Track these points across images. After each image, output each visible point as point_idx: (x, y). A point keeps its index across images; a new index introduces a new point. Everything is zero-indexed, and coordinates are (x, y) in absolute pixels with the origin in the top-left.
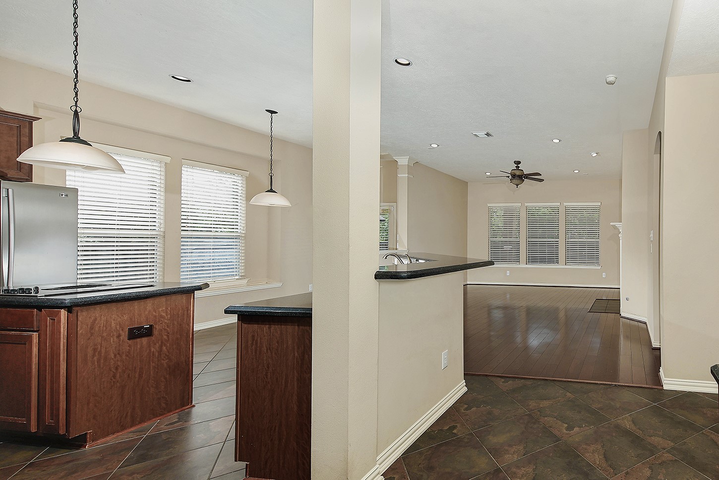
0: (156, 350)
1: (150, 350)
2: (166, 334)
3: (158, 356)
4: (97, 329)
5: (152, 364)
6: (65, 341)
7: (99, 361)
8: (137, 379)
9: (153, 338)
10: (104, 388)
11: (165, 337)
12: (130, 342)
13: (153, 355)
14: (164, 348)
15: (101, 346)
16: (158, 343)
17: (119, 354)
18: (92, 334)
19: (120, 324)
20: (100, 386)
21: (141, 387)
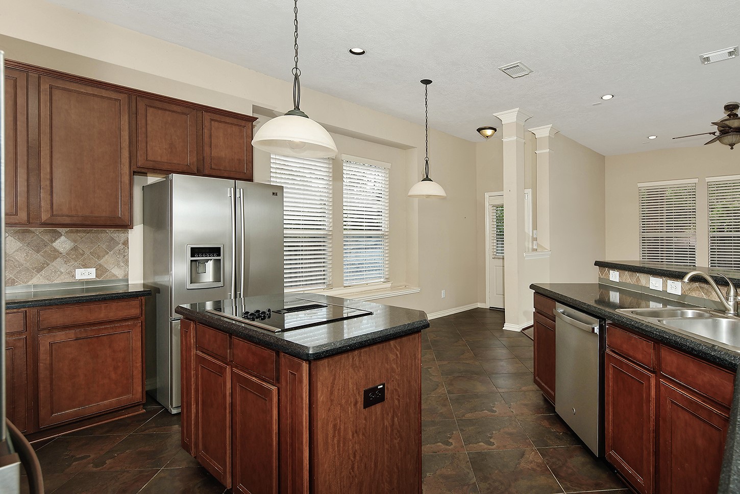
0: (389, 424)
1: (384, 424)
2: (397, 397)
3: (391, 432)
4: (336, 393)
5: (386, 446)
6: (308, 413)
7: (339, 441)
8: (373, 470)
9: (386, 403)
10: (344, 487)
11: (396, 402)
12: (365, 411)
13: (386, 432)
14: (396, 419)
15: (340, 421)
16: (391, 412)
17: (356, 432)
18: (332, 401)
19: (356, 383)
20: (341, 483)
21: (376, 483)
